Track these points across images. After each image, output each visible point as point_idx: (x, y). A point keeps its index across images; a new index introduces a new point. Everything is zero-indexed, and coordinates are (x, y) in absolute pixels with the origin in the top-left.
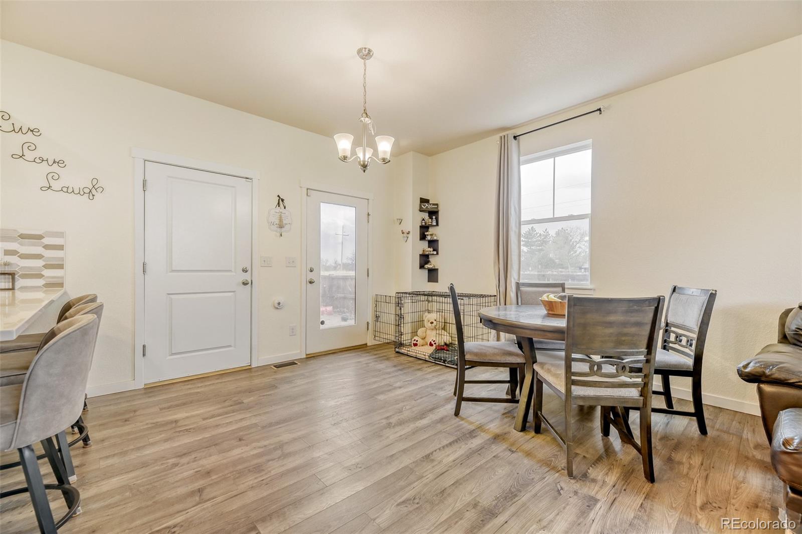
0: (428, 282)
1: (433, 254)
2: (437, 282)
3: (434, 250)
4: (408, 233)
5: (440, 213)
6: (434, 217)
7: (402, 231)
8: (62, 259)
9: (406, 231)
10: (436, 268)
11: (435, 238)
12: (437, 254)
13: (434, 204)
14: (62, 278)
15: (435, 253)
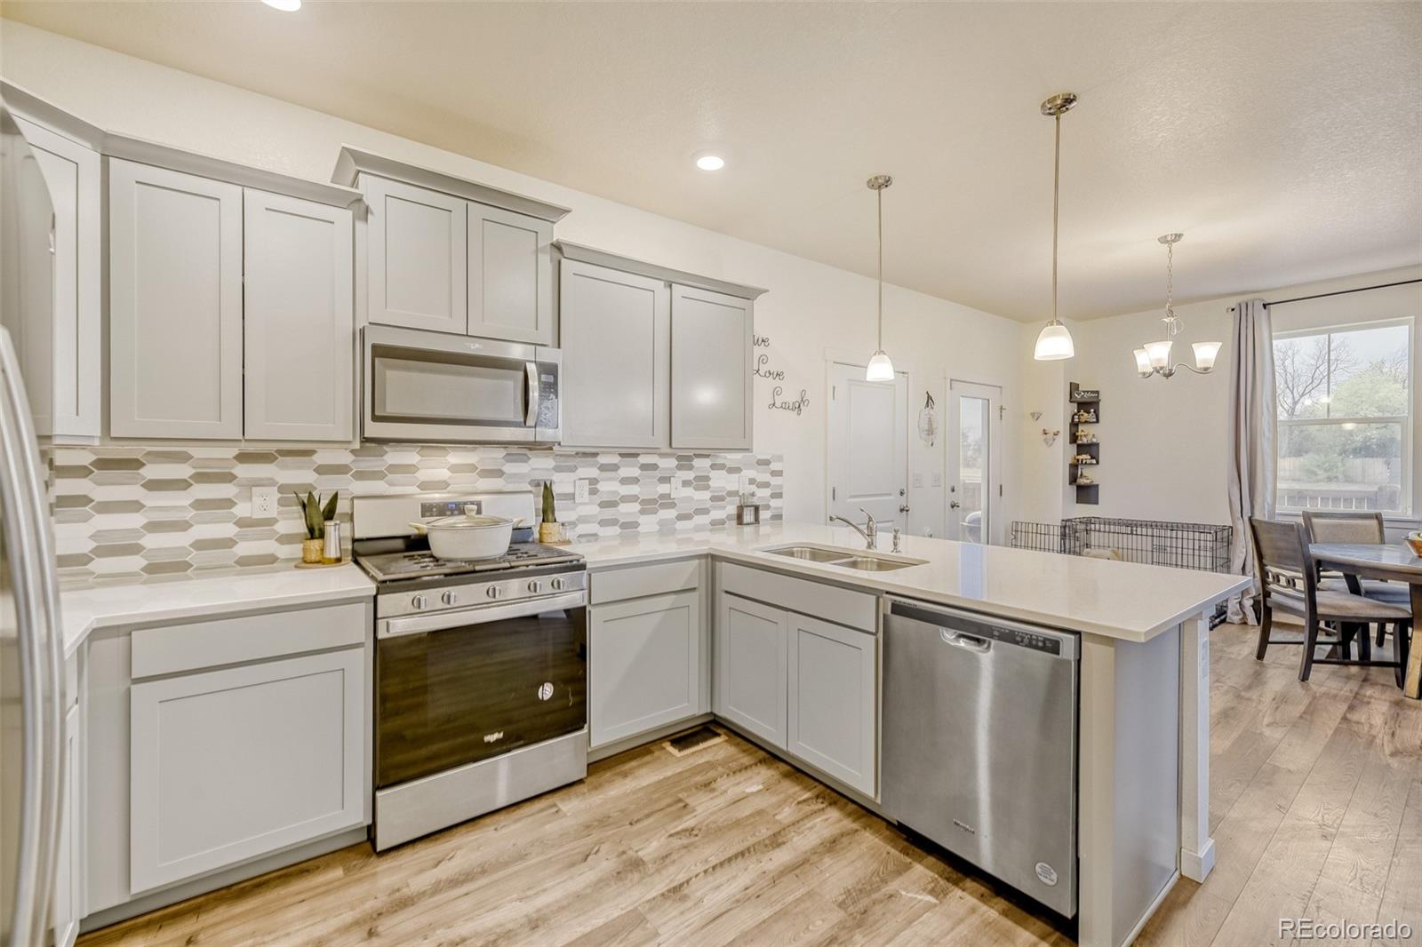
0: (1077, 502)
1: (1091, 464)
2: (1097, 503)
3: (1092, 458)
4: (1056, 434)
5: (1101, 403)
6: (1092, 410)
7: (1044, 430)
8: (781, 487)
9: (1051, 430)
10: (1095, 483)
11: (1094, 440)
12: (1098, 463)
13: (1092, 392)
14: (781, 508)
15: (1094, 461)
